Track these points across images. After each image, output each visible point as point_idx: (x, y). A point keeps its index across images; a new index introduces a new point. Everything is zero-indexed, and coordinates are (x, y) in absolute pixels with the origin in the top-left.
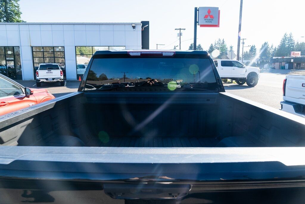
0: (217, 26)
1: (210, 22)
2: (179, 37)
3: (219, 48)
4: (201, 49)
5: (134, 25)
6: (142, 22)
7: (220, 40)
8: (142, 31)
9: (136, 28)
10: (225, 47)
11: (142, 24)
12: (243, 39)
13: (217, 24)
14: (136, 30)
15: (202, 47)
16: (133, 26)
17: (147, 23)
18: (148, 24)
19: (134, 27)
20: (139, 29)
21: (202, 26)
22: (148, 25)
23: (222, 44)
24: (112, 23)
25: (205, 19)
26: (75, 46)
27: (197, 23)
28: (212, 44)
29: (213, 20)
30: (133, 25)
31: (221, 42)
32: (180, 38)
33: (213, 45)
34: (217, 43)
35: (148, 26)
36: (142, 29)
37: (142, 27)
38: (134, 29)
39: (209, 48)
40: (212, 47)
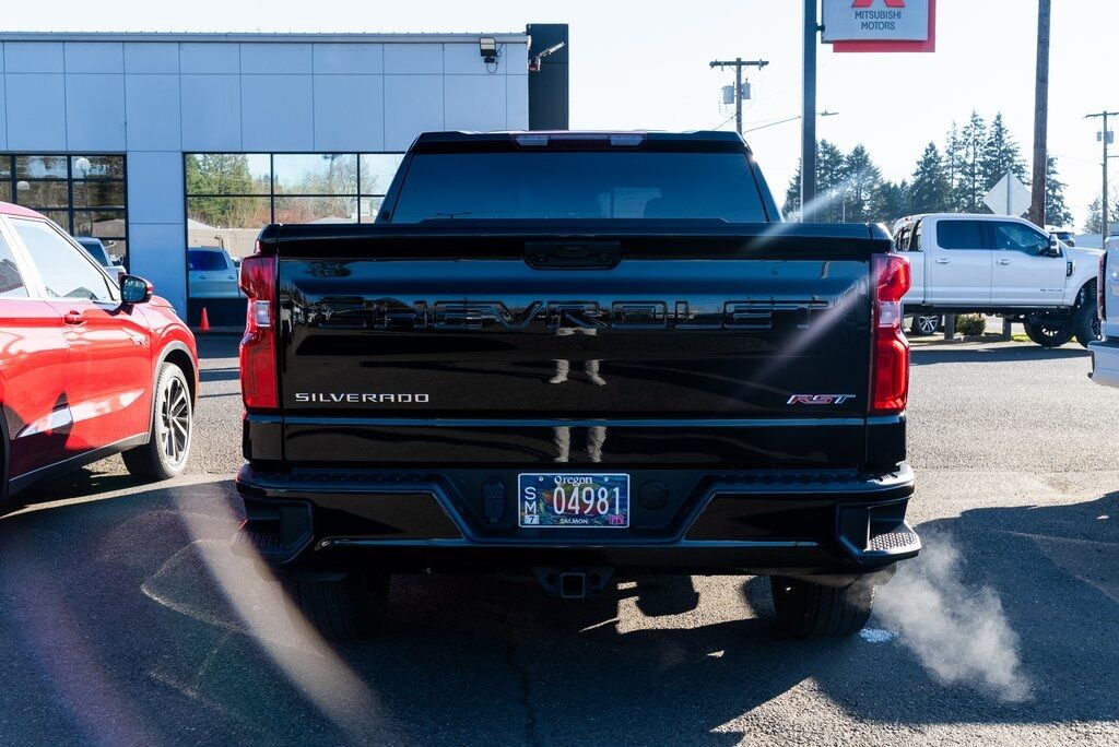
0: (925, 44)
1: (886, 25)
2: (733, 107)
3: (973, 165)
4: (868, 174)
5: (492, 47)
6: (533, 30)
7: (976, 121)
8: (531, 73)
9: (501, 59)
10: (1011, 160)
11: (529, 39)
12: (1105, 114)
13: (924, 37)
14: (501, 69)
15: (875, 160)
16: (484, 52)
17: (559, 33)
18: (565, 38)
19: (489, 56)
20: (517, 64)
21: (842, 46)
22: (560, 46)
23: (991, 144)
24: (378, 35)
25: (859, 10)
26: (185, 154)
27: (819, 33)
28: (932, 147)
29: (899, 15)
30: (488, 45)
31: (987, 131)
32: (739, 114)
33: (942, 152)
34: (960, 138)
35: (565, 50)
36: (533, 65)
37: (532, 54)
38: (492, 66)
39: (916, 168)
40: (931, 161)
